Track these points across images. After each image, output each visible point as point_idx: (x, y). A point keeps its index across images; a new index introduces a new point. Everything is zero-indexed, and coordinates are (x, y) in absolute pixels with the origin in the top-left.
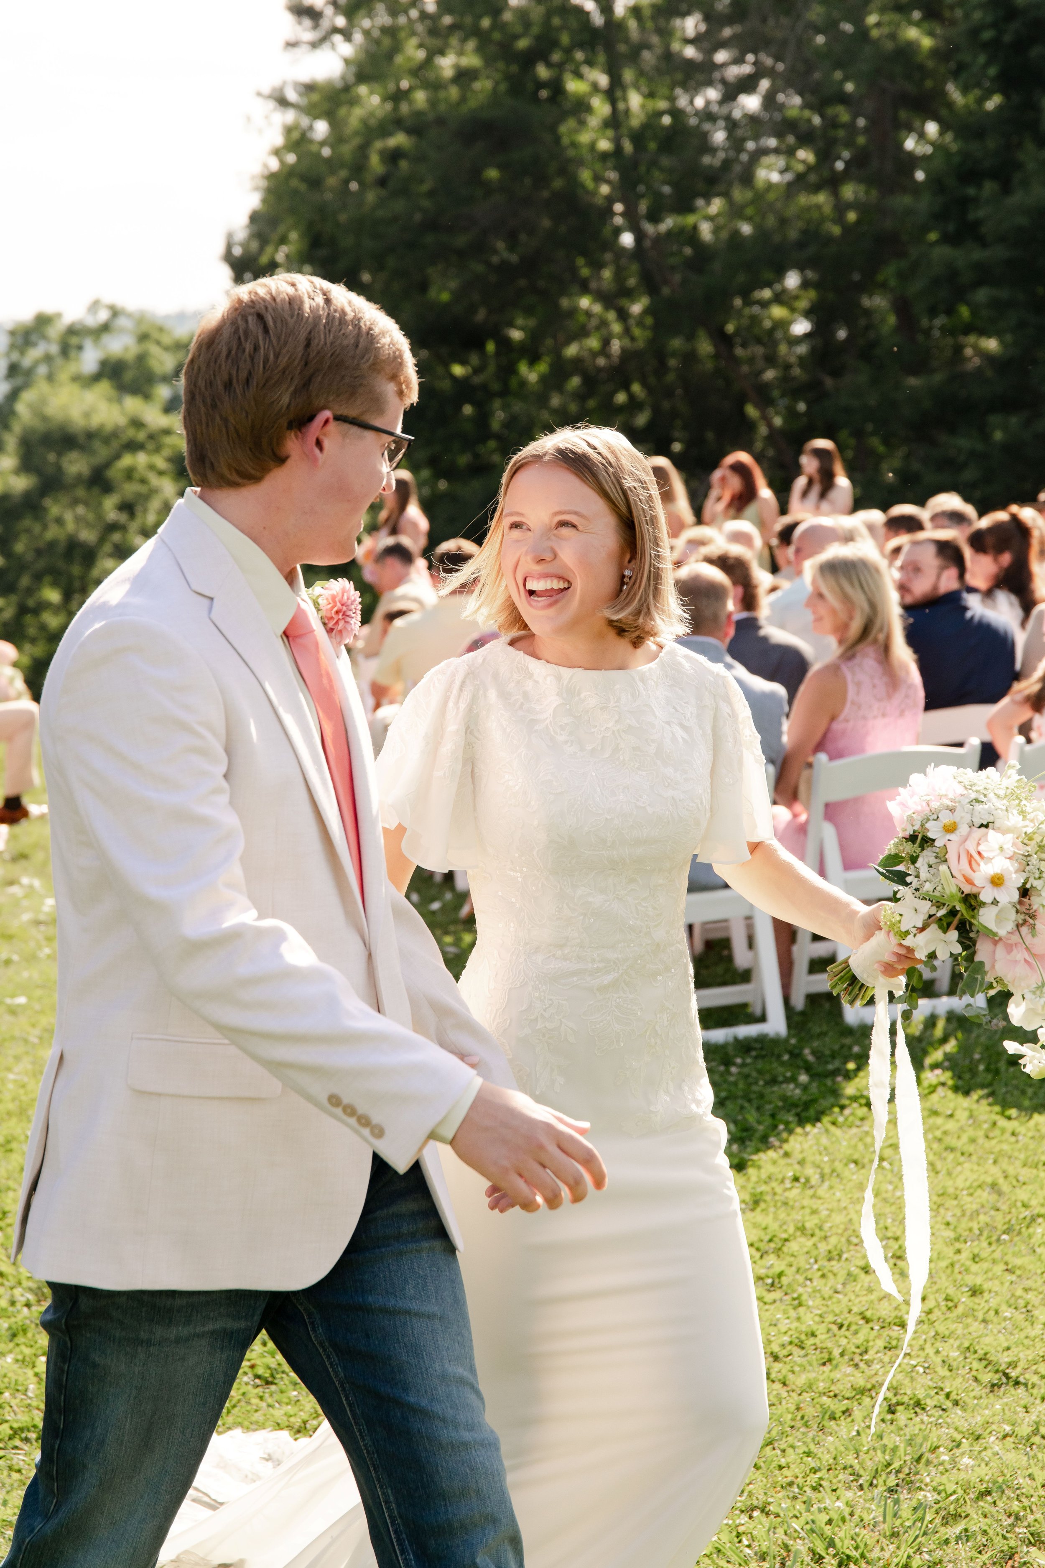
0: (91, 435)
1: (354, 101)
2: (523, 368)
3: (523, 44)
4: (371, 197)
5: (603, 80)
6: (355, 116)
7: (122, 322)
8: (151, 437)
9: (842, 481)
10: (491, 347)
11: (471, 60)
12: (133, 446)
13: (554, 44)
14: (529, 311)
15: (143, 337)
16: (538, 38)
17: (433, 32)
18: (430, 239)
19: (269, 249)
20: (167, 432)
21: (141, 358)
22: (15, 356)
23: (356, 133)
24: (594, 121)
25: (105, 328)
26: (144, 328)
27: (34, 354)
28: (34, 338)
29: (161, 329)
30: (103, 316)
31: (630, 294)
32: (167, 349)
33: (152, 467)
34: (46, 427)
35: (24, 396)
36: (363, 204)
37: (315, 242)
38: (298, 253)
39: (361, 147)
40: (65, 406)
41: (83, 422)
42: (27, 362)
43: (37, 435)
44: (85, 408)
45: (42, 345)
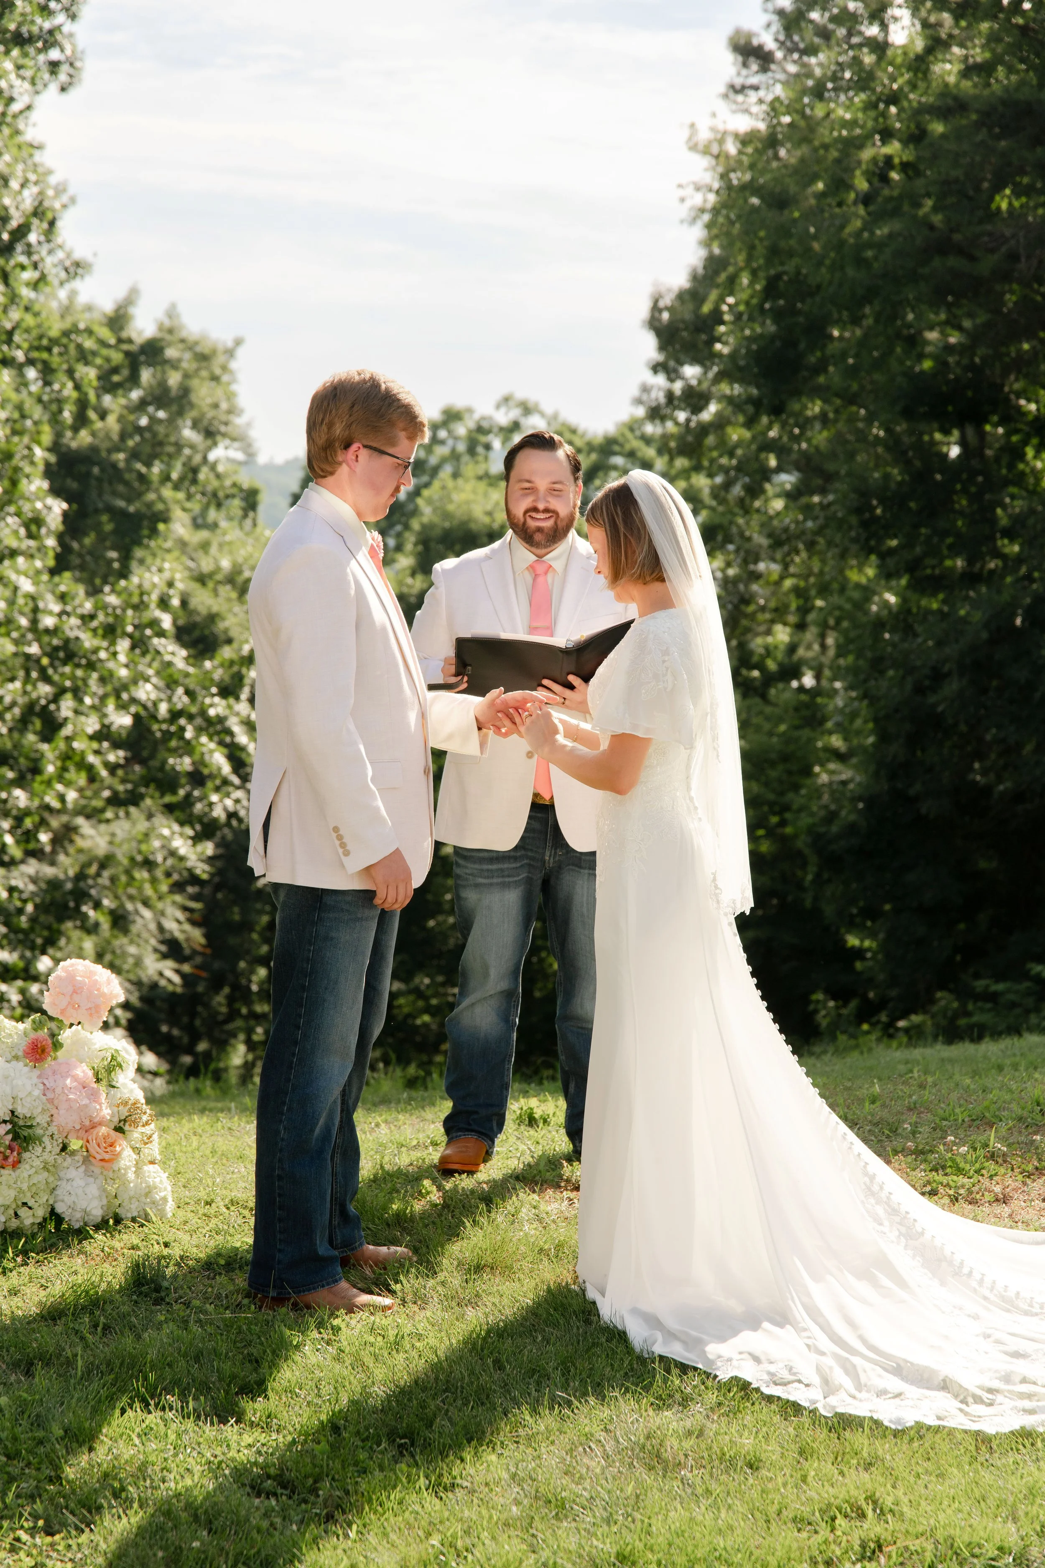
2: (1030, 452)
19: (713, 295)
27: (441, 451)
28: (442, 434)
29: (574, 431)
30: (514, 414)
34: (447, 525)
35: (426, 493)
36: (842, 227)
37: (771, 290)
38: (747, 303)
39: (838, 161)
40: (468, 502)
41: (487, 520)
42: (433, 460)
43: (437, 532)
44: (489, 507)
45: (450, 442)
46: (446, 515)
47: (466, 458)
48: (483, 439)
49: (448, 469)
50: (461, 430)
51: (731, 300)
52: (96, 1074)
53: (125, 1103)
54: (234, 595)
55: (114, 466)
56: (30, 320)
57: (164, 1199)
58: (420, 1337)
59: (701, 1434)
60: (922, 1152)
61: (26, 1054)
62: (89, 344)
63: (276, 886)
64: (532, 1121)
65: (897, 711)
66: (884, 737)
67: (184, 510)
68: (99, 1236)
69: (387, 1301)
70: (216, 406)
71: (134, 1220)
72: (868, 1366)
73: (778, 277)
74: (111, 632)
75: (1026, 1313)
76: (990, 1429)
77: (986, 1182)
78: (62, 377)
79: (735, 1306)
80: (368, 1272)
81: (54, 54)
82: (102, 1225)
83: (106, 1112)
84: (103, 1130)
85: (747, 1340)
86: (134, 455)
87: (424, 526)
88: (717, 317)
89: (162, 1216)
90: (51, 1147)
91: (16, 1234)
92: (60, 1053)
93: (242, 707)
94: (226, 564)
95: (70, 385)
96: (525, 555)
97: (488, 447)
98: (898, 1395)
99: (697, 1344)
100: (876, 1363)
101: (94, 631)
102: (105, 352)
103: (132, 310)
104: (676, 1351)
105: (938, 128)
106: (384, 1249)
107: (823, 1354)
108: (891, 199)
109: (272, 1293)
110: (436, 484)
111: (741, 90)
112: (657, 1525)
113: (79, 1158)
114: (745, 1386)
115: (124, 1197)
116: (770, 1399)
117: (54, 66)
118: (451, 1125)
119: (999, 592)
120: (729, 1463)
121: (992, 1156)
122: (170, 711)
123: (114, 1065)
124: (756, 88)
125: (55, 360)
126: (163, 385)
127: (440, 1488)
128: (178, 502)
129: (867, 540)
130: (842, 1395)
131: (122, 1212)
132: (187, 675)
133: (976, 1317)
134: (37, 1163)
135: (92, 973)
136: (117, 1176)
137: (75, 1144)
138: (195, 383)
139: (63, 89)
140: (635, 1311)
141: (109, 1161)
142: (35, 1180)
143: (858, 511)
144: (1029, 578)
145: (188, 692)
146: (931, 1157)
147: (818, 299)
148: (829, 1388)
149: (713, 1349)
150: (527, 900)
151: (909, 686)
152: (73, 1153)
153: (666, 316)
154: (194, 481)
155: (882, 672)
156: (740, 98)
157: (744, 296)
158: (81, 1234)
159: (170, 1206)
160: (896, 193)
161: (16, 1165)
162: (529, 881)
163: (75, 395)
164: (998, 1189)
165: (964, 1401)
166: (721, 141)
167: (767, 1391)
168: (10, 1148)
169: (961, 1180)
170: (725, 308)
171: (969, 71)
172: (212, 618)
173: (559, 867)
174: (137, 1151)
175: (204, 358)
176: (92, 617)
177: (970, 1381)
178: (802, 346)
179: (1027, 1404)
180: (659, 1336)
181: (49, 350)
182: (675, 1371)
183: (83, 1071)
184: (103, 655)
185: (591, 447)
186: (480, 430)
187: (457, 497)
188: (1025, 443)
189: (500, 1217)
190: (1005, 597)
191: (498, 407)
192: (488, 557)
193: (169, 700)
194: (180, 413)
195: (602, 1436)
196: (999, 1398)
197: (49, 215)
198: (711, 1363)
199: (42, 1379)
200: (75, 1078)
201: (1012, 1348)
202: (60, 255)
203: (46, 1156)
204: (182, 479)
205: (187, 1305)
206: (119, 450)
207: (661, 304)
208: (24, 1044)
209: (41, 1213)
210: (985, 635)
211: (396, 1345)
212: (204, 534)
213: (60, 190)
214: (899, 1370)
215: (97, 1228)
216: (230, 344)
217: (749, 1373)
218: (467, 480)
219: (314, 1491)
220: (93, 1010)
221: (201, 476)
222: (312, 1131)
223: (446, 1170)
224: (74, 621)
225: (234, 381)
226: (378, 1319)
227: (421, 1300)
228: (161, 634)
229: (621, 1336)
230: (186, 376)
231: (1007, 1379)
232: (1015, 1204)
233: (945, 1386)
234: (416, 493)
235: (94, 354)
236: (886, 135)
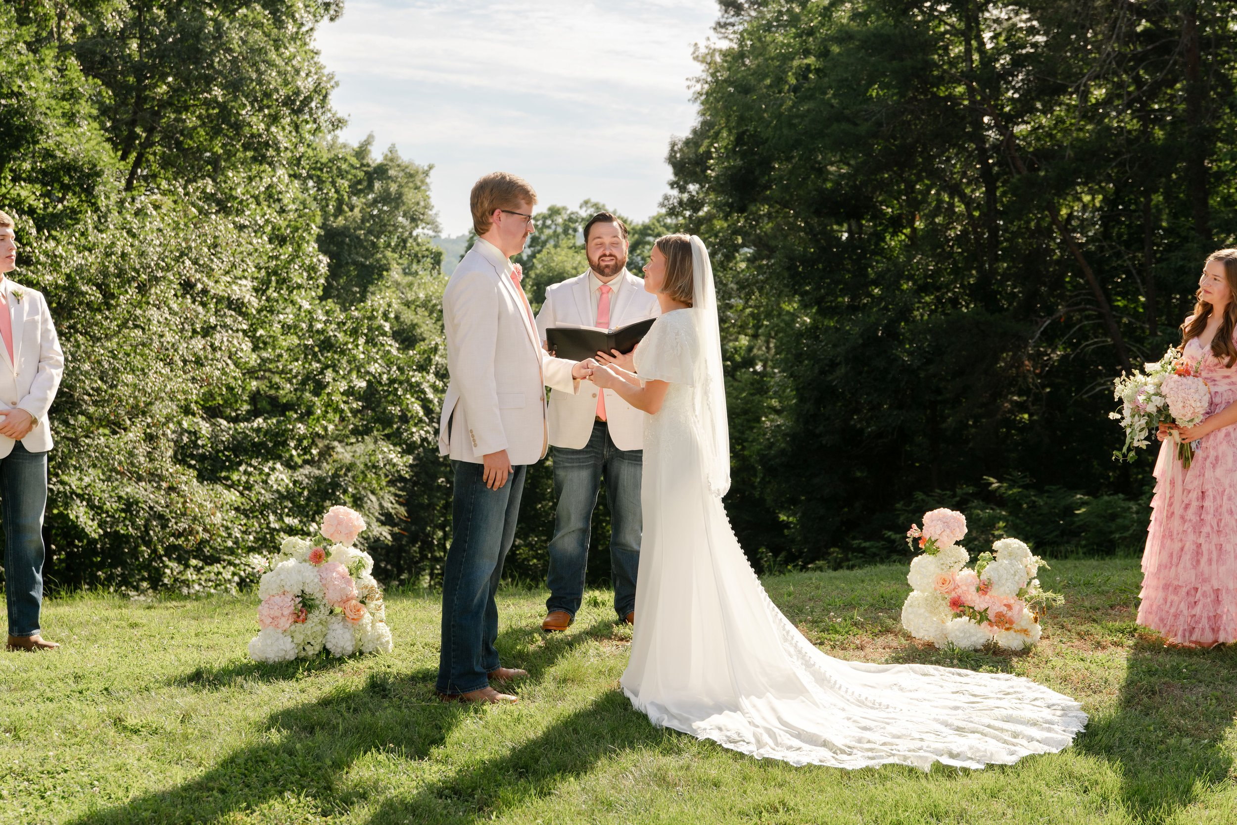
27: (548, 232)
28: (548, 222)
35: (538, 256)
36: (781, 105)
37: (739, 140)
38: (726, 148)
39: (779, 66)
40: (563, 262)
42: (543, 237)
45: (553, 227)
46: (550, 269)
47: (562, 236)
48: (572, 225)
49: (552, 243)
50: (560, 220)
51: (716, 145)
52: (350, 571)
53: (366, 587)
54: (426, 314)
55: (358, 237)
56: (310, 152)
57: (388, 642)
58: (532, 716)
59: (688, 768)
60: (816, 622)
61: (311, 559)
62: (344, 166)
63: (454, 462)
64: (596, 604)
65: (809, 384)
66: (802, 399)
67: (398, 264)
68: (351, 662)
69: (513, 698)
70: (418, 204)
71: (370, 653)
72: (782, 733)
73: (744, 133)
74: (355, 332)
75: (872, 708)
76: (849, 766)
77: (851, 638)
78: (330, 186)
79: (707, 701)
80: (503, 682)
82: (352, 656)
83: (355, 592)
84: (354, 602)
85: (716, 719)
86: (370, 232)
87: (537, 275)
88: (708, 155)
89: (386, 651)
90: (324, 611)
91: (304, 660)
92: (329, 559)
93: (431, 377)
94: (422, 295)
95: (333, 190)
96: (597, 281)
97: (575, 230)
98: (799, 749)
99: (687, 721)
100: (787, 732)
101: (345, 332)
102: (353, 171)
103: (369, 147)
104: (675, 725)
105: (835, 49)
106: (512, 671)
107: (757, 727)
108: (810, 89)
109: (449, 692)
110: (545, 251)
111: (725, 26)
112: (663, 815)
113: (340, 617)
114: (713, 743)
115: (365, 640)
116: (727, 750)
117: (327, 6)
118: (550, 604)
119: (869, 317)
120: (703, 783)
121: (855, 624)
122: (388, 379)
123: (360, 566)
124: (733, 25)
125: (325, 176)
126: (387, 191)
127: (543, 794)
128: (394, 259)
129: (794, 285)
130: (768, 748)
131: (363, 649)
132: (399, 358)
133: (843, 710)
134: (316, 620)
135: (349, 514)
136: (361, 628)
137: (338, 610)
138: (405, 190)
139: (332, 19)
140: (652, 703)
141: (357, 620)
142: (315, 629)
143: (788, 269)
144: (886, 308)
145: (399, 369)
146: (821, 624)
147: (766, 146)
148: (760, 744)
149: (697, 725)
150: (595, 477)
151: (816, 371)
152: (336, 615)
153: (678, 155)
154: (404, 247)
155: (801, 362)
156: (723, 30)
157: (724, 143)
158: (341, 660)
159: (391, 646)
160: (812, 85)
161: (304, 621)
162: (595, 466)
163: (336, 196)
164: (858, 642)
165: (835, 753)
166: (712, 55)
167: (725, 746)
168: (301, 611)
169: (837, 637)
170: (713, 150)
171: (855, 16)
172: (414, 326)
173: (612, 458)
174: (373, 614)
175: (411, 176)
177: (839, 742)
178: (757, 173)
179: (870, 754)
180: (666, 717)
181: (321, 170)
182: (674, 735)
183: (343, 569)
184: (350, 346)
185: (635, 231)
186: (570, 220)
187: (557, 259)
188: (885, 231)
189: (577, 653)
190: (873, 319)
191: (581, 207)
192: (576, 283)
193: (389, 371)
194: (397, 208)
195: (633, 769)
196: (855, 751)
197: (324, 92)
198: (695, 731)
199: (320, 736)
200: (338, 573)
201: (863, 725)
202: (329, 115)
203: (321, 616)
204: (397, 246)
205: (401, 698)
206: (361, 229)
207: (676, 148)
208: (309, 553)
209: (318, 648)
210: (860, 341)
211: (518, 720)
212: (410, 278)
213: (331, 77)
214: (800, 735)
215: (350, 657)
216: (426, 168)
217: (715, 736)
218: (562, 249)
219: (472, 795)
220: (349, 535)
221: (408, 245)
222: (472, 600)
223: (546, 629)
224: (333, 326)
225: (429, 189)
226: (509, 707)
227: (531, 697)
228: (384, 334)
229: (645, 717)
230: (400, 186)
231: (860, 741)
232: (868, 650)
233: (825, 744)
234: (533, 256)
235: (347, 172)
236: (807, 53)
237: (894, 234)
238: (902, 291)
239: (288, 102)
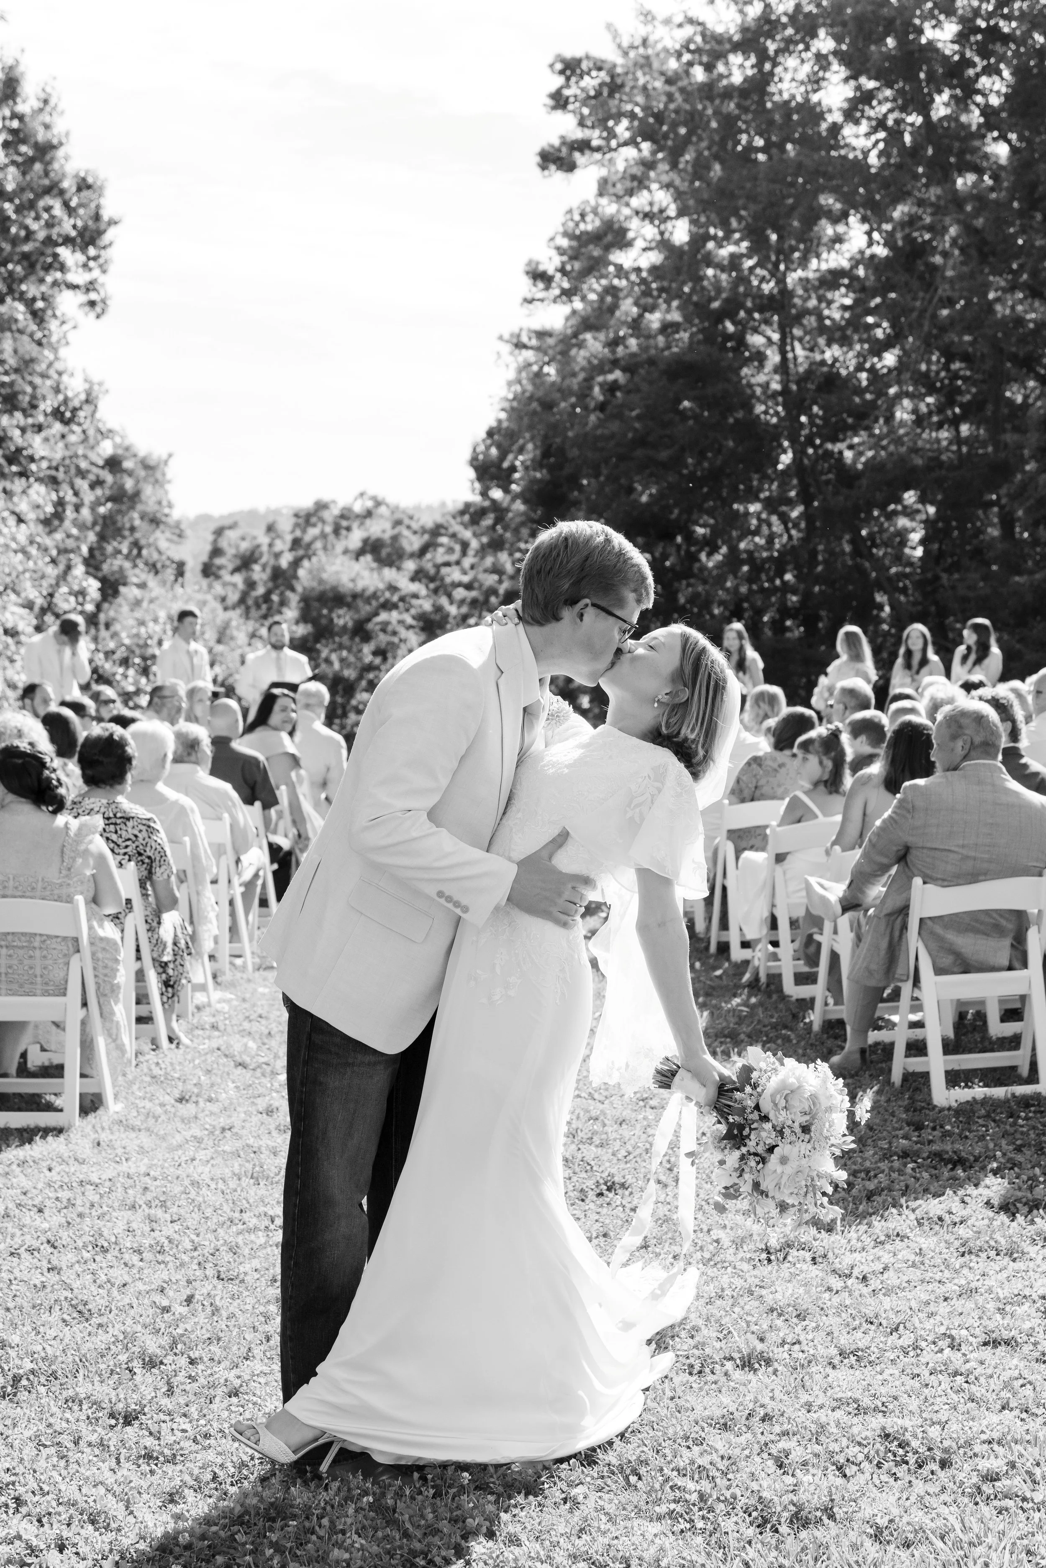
0: (355, 596)
1: (581, 345)
2: (703, 556)
3: (716, 305)
4: (593, 418)
5: (776, 337)
6: (580, 357)
7: (383, 510)
8: (402, 599)
9: (995, 650)
10: (679, 539)
11: (675, 316)
12: (388, 606)
13: (742, 306)
14: (711, 513)
15: (398, 523)
16: (727, 301)
17: (647, 293)
18: (639, 453)
19: (510, 457)
20: (416, 596)
21: (395, 538)
22: (298, 533)
23: (583, 369)
24: (769, 366)
25: (369, 514)
26: (398, 516)
27: (313, 532)
28: (314, 520)
29: (411, 518)
30: (368, 504)
31: (790, 503)
32: (415, 533)
33: (401, 622)
34: (322, 588)
35: (306, 563)
37: (546, 454)
38: (533, 460)
40: (337, 573)
41: (351, 585)
42: (307, 538)
43: (314, 594)
44: (353, 575)
45: (320, 525)
46: (321, 581)
47: (331, 537)
48: (344, 523)
49: (318, 545)
50: (328, 516)
51: (521, 458)
62: (84, 465)
70: (159, 502)
81: (93, 296)
88: (513, 469)
95: (70, 492)
108: (616, 408)
111: (529, 301)
117: (92, 304)
124: (542, 300)
125: (61, 475)
126: (121, 488)
138: (143, 485)
139: (98, 317)
153: (481, 457)
154: (139, 555)
156: (531, 306)
157: (531, 456)
166: (519, 336)
170: (518, 463)
175: (150, 468)
176: (113, 652)
181: (57, 469)
185: (424, 531)
186: (343, 516)
188: (700, 550)
191: (356, 499)
194: (132, 508)
197: (94, 402)
202: (99, 425)
216: (164, 457)
218: (336, 556)
221: (145, 552)
225: (170, 484)
230: (137, 482)
234: (296, 563)
235: (88, 471)
236: (615, 363)
237: (709, 555)
238: (713, 616)
239: (57, 414)
